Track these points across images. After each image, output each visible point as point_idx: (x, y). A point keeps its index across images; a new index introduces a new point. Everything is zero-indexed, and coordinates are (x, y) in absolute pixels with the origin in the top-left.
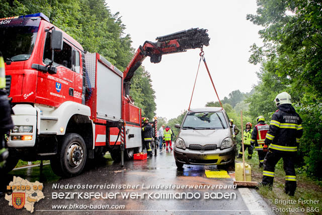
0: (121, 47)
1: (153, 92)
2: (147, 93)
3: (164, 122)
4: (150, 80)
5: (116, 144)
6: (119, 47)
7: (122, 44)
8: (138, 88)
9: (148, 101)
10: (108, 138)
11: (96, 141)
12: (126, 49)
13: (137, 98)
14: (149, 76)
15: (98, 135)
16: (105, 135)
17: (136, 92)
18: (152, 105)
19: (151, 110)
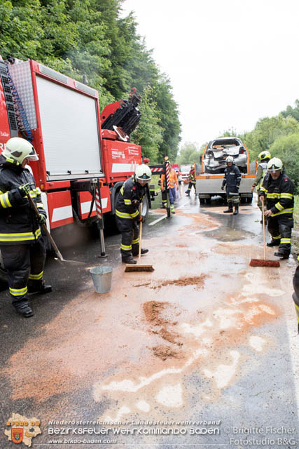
0: (120, 36)
1: (175, 105)
2: (167, 106)
3: (195, 149)
4: (169, 87)
5: (91, 216)
6: (116, 36)
7: (121, 29)
8: (150, 102)
9: (168, 119)
10: (76, 209)
11: (53, 221)
12: (128, 39)
13: (151, 117)
14: (168, 81)
15: (55, 210)
16: (71, 207)
17: (148, 107)
18: (175, 125)
19: (173, 134)
